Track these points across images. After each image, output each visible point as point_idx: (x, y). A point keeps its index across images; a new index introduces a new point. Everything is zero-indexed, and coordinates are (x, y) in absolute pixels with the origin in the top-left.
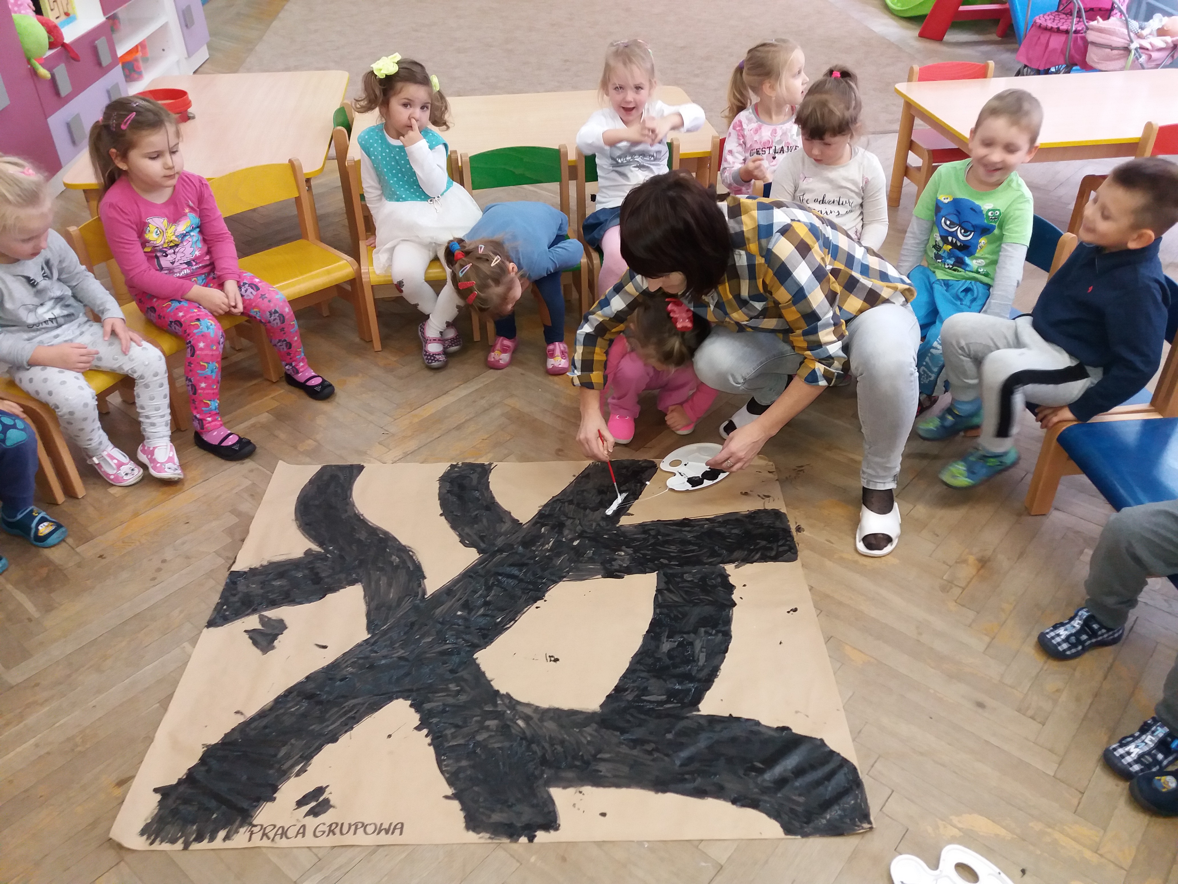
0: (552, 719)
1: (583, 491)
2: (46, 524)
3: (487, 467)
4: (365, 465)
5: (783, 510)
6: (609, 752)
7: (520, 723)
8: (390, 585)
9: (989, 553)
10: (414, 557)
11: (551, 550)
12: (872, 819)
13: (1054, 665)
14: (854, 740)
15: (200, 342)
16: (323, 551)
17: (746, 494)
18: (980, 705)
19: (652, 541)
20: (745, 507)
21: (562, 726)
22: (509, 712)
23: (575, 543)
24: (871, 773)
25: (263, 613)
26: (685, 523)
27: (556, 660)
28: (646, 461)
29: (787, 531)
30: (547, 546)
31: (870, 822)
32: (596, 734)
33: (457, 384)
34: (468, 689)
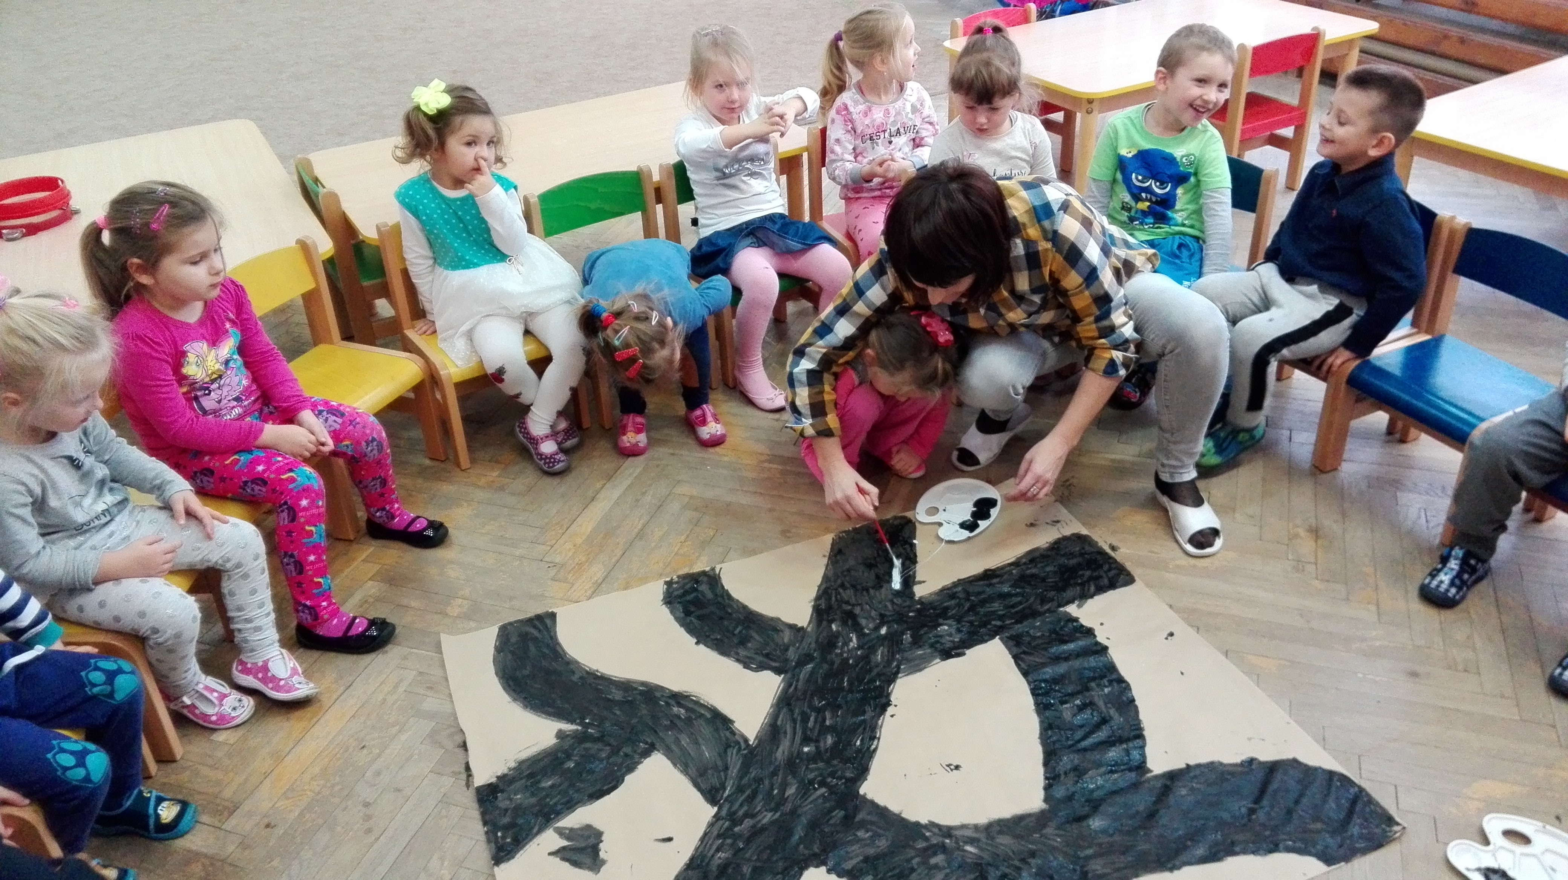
0: (1000, 832)
1: (848, 570)
2: (165, 804)
3: (711, 573)
4: (555, 610)
5: (1084, 532)
6: (1090, 847)
7: (969, 848)
8: (696, 743)
9: (1313, 521)
10: (702, 702)
11: (860, 647)
12: (1398, 819)
13: (1447, 615)
14: (1324, 748)
15: (301, 500)
16: (580, 728)
17: (1032, 525)
18: (1414, 674)
19: (967, 605)
20: (1043, 539)
21: (1017, 837)
22: (948, 841)
23: (883, 631)
24: (1364, 776)
25: (556, 825)
26: (988, 575)
27: (957, 767)
28: (895, 518)
29: (1102, 553)
30: (851, 644)
31: (1398, 824)
32: (1061, 832)
33: (599, 485)
34: (880, 831)
